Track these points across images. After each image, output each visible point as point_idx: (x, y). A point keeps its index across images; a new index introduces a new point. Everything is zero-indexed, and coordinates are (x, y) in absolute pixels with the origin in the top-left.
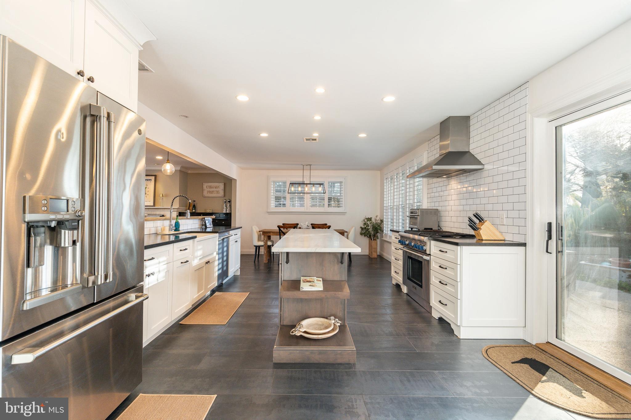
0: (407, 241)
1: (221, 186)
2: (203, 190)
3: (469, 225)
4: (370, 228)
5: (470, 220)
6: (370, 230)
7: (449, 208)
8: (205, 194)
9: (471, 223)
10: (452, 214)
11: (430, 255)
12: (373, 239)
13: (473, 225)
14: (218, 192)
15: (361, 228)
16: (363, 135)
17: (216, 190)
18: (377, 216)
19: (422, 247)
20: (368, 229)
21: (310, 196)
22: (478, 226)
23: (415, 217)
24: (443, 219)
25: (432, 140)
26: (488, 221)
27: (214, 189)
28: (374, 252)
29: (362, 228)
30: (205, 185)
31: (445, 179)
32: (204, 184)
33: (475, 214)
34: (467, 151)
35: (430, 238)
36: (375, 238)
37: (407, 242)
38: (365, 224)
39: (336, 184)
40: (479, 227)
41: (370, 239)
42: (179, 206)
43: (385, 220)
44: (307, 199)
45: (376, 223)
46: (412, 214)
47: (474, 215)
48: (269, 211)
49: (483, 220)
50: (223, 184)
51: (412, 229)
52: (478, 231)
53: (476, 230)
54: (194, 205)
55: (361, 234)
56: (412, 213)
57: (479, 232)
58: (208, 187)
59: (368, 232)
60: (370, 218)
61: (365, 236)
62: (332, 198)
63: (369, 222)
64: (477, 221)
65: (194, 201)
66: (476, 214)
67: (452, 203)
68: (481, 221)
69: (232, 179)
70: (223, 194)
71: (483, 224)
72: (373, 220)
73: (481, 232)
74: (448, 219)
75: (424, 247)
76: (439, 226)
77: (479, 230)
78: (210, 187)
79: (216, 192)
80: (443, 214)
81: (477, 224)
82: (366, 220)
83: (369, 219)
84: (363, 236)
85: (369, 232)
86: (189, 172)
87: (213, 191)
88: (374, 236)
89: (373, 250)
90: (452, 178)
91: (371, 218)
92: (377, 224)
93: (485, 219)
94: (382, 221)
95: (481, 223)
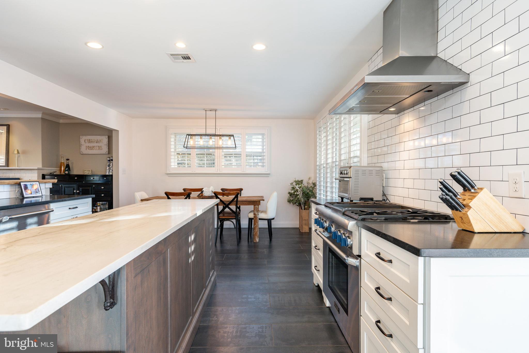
0: (326, 223)
1: (105, 140)
2: (80, 145)
3: (442, 199)
4: (300, 193)
5: (445, 187)
6: (300, 196)
7: (399, 165)
8: (84, 150)
9: (447, 195)
10: (405, 174)
11: (360, 256)
12: (303, 209)
13: (451, 198)
14: (100, 148)
15: (289, 193)
16: (259, 47)
17: (98, 144)
18: (309, 179)
19: (345, 241)
20: (297, 195)
21: (223, 152)
22: (461, 201)
23: (345, 179)
24: (392, 183)
25: (373, 59)
26: (485, 190)
27: (95, 144)
28: (306, 225)
29: (291, 194)
30: (83, 139)
31: (394, 116)
32: (81, 137)
33: (456, 174)
34: (433, 55)
35: (360, 223)
36: (306, 207)
37: (326, 225)
38: (293, 188)
39: (254, 137)
40: (464, 203)
41: (301, 208)
42: (43, 166)
43: (318, 183)
44: (219, 157)
45: (307, 188)
46: (342, 176)
47: (453, 176)
48: (169, 172)
49: (473, 187)
50: (107, 137)
51: (342, 199)
52: (463, 211)
53: (457, 210)
54: (67, 165)
55: (289, 201)
56: (341, 173)
57: (466, 214)
58: (86, 141)
59: (296, 199)
60: (300, 180)
61: (294, 204)
62: (252, 155)
63: (297, 187)
64: (458, 189)
65: (67, 160)
66: (459, 173)
67: (404, 156)
68: (470, 190)
69: (112, 130)
70: (107, 150)
71: (475, 196)
72: (305, 184)
73: (471, 214)
74: (400, 183)
75: (349, 240)
76: (384, 195)
77: (466, 209)
78: (90, 141)
79: (98, 148)
80: (391, 174)
81: (458, 197)
82: (294, 184)
83: (299, 182)
84: (291, 203)
85: (298, 198)
86: (61, 121)
87: (93, 147)
88: (305, 204)
89: (304, 222)
90: (406, 112)
91: (302, 181)
92: (309, 189)
93: (478, 185)
94: (315, 184)
95: (467, 193)
